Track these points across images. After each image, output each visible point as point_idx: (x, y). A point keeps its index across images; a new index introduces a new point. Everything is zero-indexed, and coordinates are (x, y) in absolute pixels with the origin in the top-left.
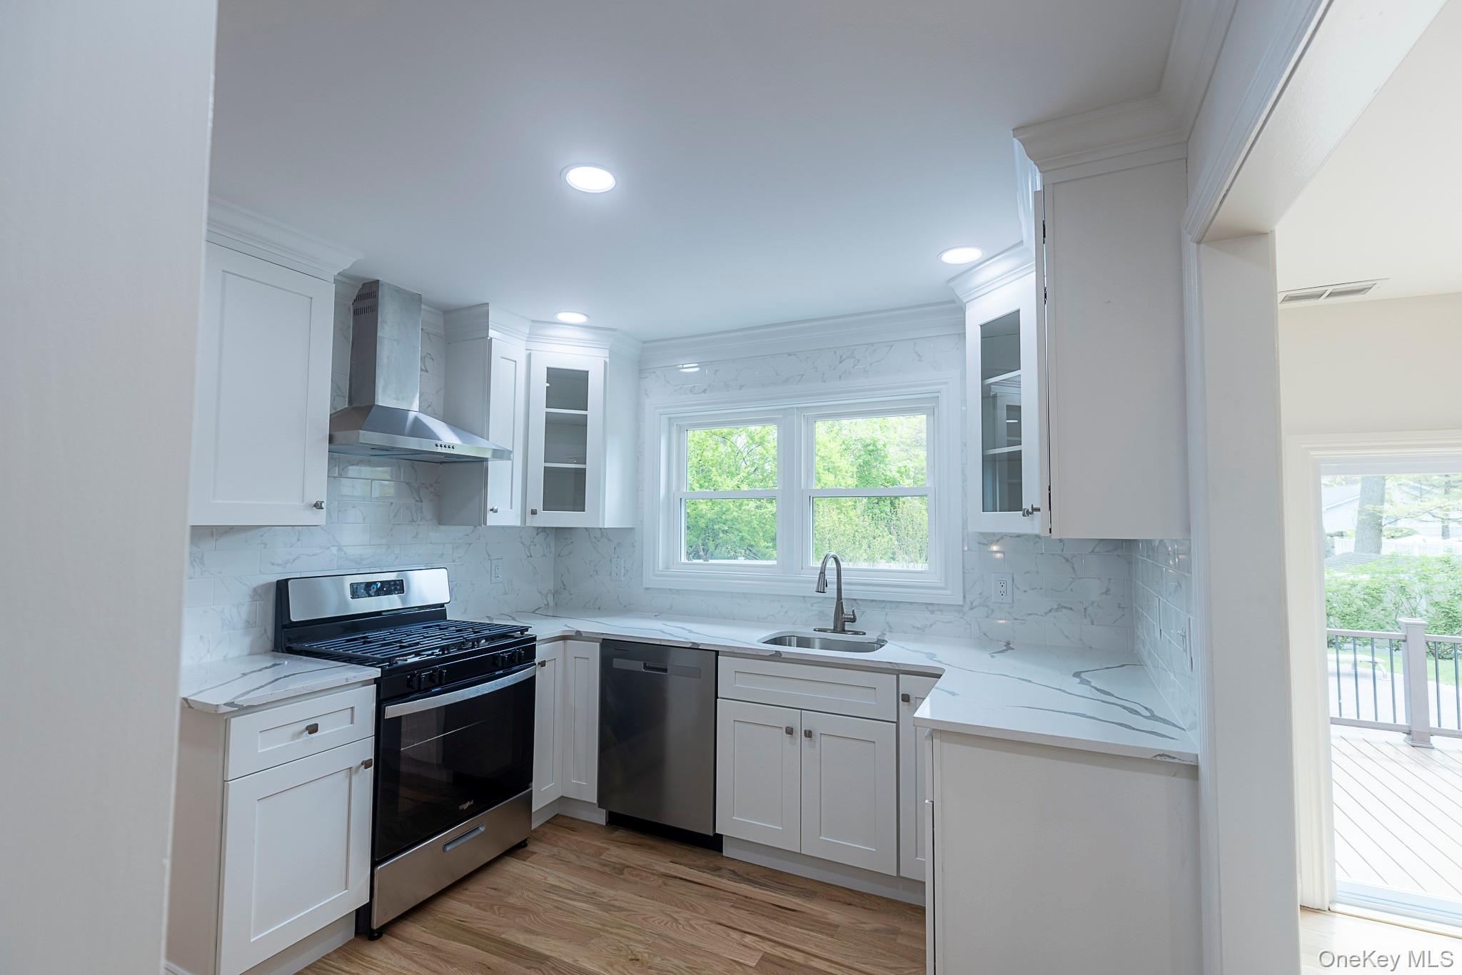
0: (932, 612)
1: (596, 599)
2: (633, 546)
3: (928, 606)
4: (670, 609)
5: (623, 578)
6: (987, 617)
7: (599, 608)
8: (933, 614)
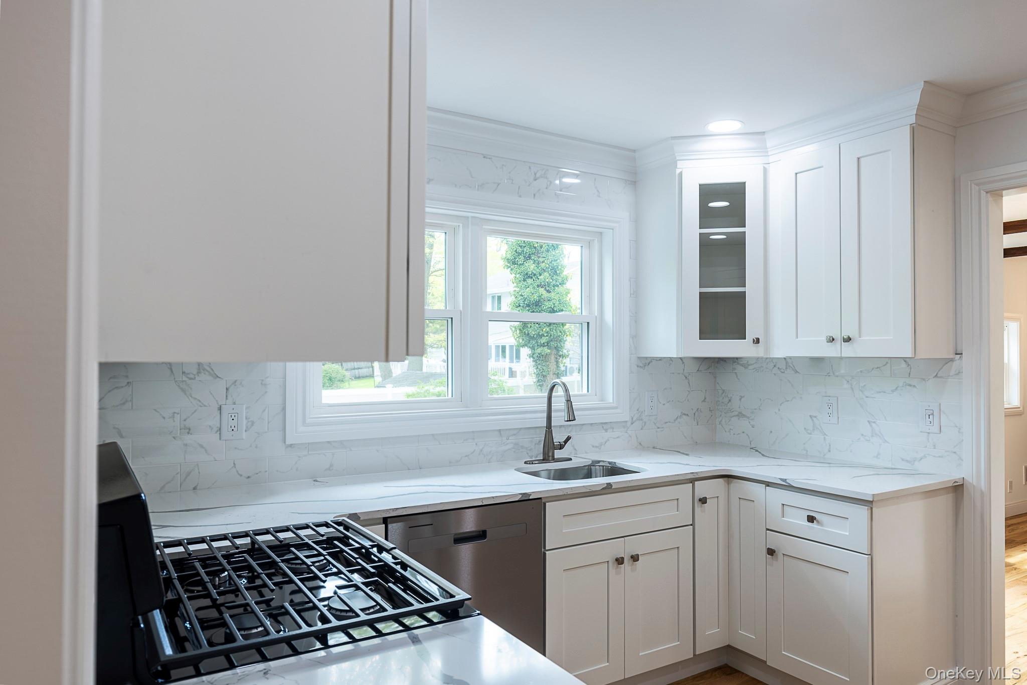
0: (606, 430)
1: (189, 474)
2: (263, 384)
3: (603, 425)
4: (329, 469)
5: (244, 435)
6: (642, 429)
7: (195, 489)
8: (606, 432)
